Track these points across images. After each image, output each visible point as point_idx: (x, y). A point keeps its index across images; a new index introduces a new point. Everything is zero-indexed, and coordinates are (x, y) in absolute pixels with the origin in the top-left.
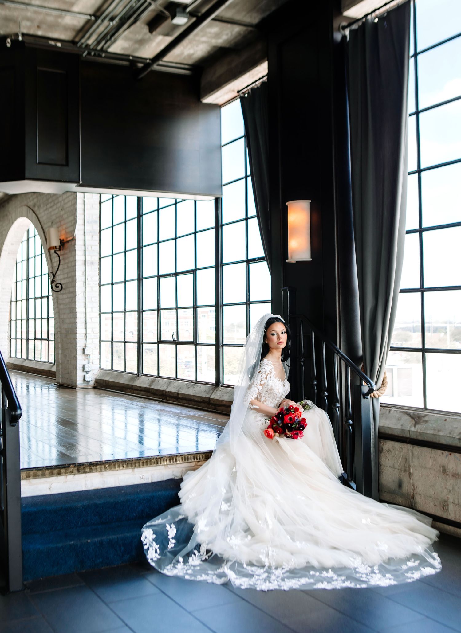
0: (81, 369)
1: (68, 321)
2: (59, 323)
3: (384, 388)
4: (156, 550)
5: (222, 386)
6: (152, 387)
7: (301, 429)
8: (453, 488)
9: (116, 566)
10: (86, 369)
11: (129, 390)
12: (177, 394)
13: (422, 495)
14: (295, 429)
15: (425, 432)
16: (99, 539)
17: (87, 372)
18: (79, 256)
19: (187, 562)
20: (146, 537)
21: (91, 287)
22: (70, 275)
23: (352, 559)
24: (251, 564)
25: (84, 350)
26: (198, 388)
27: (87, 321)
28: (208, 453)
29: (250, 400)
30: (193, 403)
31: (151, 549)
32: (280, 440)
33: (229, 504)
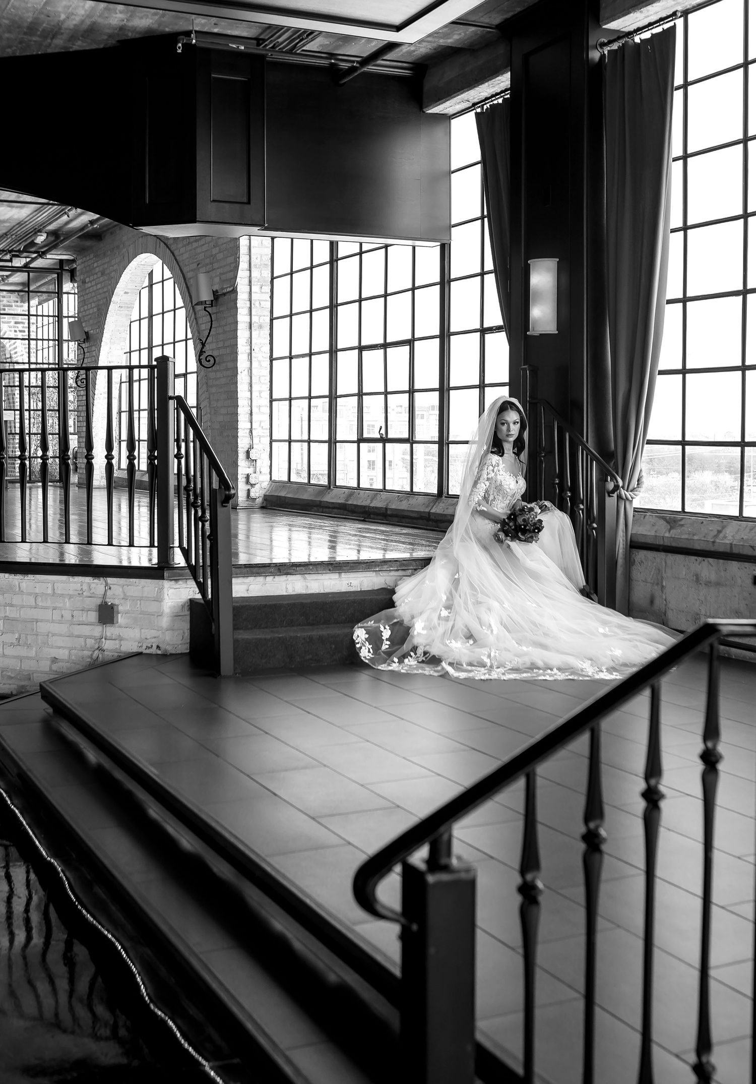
0: (244, 480)
1: (223, 411)
2: (210, 413)
3: (639, 489)
4: (369, 649)
5: (446, 497)
6: (350, 502)
7: (536, 531)
8: (706, 598)
9: (326, 664)
10: (252, 481)
11: (316, 508)
12: (385, 509)
13: (675, 610)
14: (529, 531)
15: (679, 537)
16: (309, 634)
17: (252, 485)
18: (242, 317)
19: (403, 662)
20: (358, 636)
21: (259, 362)
22: (227, 343)
23: (582, 663)
24: (471, 664)
25: (248, 453)
26: (415, 500)
27: (253, 411)
28: (427, 559)
29: (477, 499)
30: (407, 520)
31: (363, 648)
32: (511, 543)
33: (449, 611)
